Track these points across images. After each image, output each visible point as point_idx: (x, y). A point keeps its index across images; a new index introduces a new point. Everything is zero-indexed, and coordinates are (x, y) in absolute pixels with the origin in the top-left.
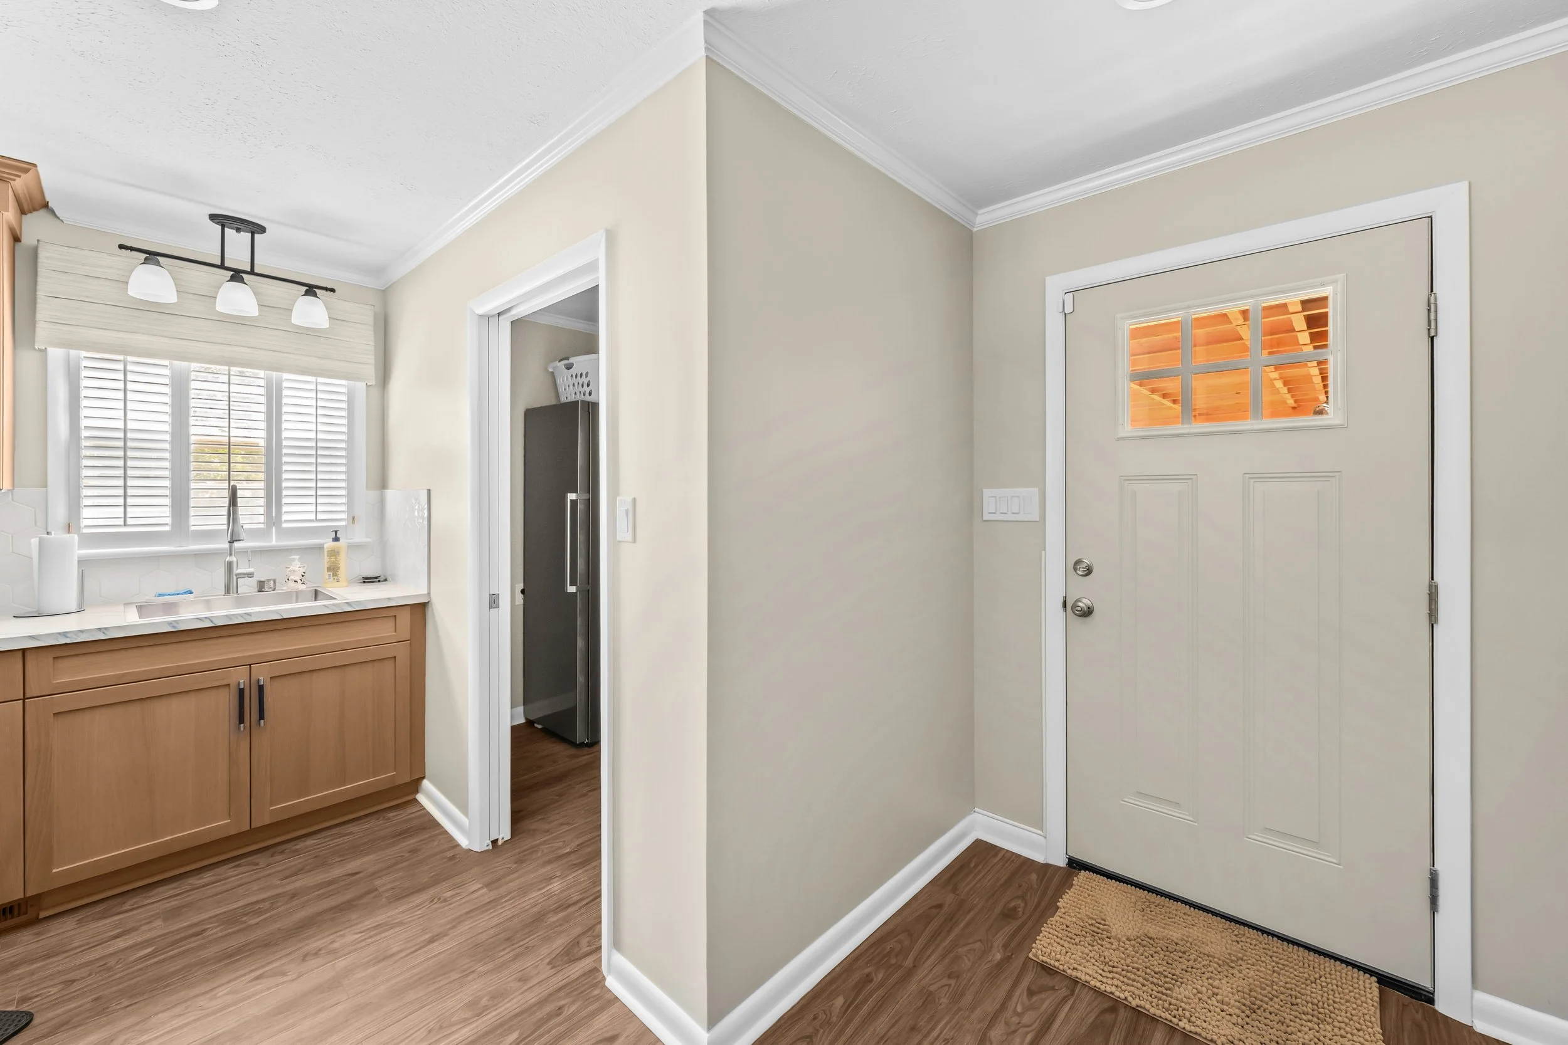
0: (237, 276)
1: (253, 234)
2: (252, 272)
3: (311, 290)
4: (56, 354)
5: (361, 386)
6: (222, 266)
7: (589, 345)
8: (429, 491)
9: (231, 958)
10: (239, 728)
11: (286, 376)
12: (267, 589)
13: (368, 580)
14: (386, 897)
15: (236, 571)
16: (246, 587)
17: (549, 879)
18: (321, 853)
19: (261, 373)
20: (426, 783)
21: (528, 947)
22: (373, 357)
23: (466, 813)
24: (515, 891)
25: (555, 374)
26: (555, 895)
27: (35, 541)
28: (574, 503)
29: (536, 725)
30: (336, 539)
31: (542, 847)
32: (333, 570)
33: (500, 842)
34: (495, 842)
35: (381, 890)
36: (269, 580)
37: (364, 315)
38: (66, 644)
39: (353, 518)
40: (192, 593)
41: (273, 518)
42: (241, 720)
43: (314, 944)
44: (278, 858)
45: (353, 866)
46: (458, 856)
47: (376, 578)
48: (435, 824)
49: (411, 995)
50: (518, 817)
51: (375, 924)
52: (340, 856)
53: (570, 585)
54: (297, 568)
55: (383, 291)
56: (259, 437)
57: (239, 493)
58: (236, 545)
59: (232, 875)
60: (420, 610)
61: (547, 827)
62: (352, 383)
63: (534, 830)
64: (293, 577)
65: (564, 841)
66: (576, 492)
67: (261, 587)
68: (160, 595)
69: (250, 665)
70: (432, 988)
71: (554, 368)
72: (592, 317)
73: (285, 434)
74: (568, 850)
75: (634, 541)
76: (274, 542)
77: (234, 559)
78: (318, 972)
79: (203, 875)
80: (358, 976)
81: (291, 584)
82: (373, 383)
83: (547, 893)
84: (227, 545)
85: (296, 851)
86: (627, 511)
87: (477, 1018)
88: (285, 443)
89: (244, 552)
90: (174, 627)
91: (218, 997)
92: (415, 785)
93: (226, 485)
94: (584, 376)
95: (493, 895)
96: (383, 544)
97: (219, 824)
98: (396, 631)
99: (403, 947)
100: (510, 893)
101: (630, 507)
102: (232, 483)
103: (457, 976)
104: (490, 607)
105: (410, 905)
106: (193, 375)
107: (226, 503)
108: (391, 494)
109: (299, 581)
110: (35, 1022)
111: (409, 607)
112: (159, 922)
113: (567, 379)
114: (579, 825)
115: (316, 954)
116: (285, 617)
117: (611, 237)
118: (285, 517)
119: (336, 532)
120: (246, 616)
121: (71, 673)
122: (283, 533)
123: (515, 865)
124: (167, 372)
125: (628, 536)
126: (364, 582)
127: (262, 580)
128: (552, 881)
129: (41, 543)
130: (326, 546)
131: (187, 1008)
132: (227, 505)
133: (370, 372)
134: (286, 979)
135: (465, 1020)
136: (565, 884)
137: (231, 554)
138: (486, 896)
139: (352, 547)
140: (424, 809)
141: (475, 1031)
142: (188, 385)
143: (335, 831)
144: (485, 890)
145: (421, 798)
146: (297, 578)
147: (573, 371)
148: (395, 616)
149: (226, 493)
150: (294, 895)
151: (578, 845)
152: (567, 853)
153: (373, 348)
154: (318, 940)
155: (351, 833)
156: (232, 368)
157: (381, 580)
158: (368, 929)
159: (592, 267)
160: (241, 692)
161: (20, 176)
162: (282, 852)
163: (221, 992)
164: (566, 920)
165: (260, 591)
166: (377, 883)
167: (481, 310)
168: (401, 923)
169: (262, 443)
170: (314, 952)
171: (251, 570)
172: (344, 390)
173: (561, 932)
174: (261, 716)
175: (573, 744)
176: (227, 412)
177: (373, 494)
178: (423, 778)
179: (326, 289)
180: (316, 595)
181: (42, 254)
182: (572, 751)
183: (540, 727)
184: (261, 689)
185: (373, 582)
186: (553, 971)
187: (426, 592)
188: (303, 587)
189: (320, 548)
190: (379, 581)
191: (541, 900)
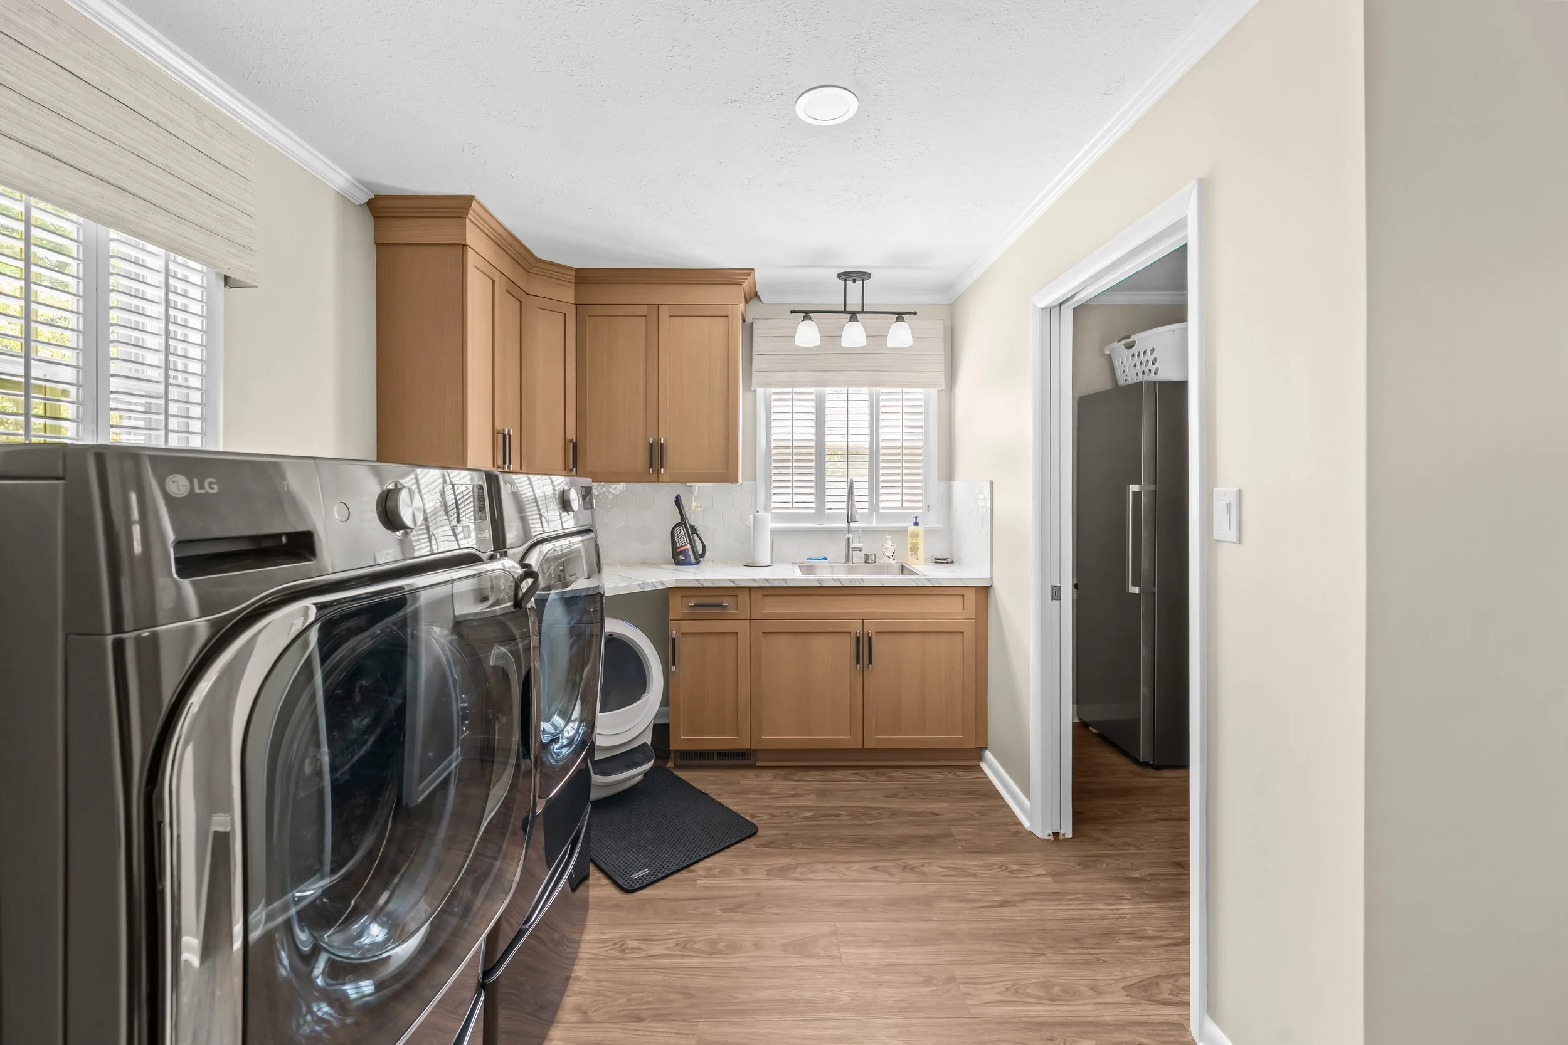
0: (853, 316)
1: (863, 281)
2: (863, 312)
3: (900, 316)
4: (760, 391)
5: (934, 391)
6: (845, 312)
7: (1177, 314)
8: (992, 482)
9: (859, 844)
10: (856, 667)
11: (882, 390)
12: (870, 562)
13: (940, 561)
14: (961, 846)
15: (853, 545)
16: (858, 557)
17: (1119, 898)
18: (910, 786)
19: (866, 390)
20: (988, 754)
21: (1098, 959)
22: (943, 365)
23: (1028, 796)
24: (1080, 893)
25: (1112, 356)
26: (1126, 918)
27: (752, 516)
28: (1137, 495)
29: (1090, 728)
30: (916, 524)
31: (1107, 860)
32: (914, 549)
33: (1061, 837)
34: (1056, 834)
35: (958, 837)
36: (872, 554)
37: (936, 329)
38: (768, 587)
39: (928, 506)
40: (827, 559)
41: (874, 506)
42: (858, 663)
43: (912, 861)
44: (880, 778)
45: (935, 806)
46: (1021, 834)
47: (945, 559)
48: (999, 796)
49: (988, 946)
50: (1079, 818)
51: (955, 866)
52: (923, 794)
53: (1133, 585)
54: (889, 546)
55: (951, 305)
56: (864, 441)
57: (855, 485)
58: (852, 525)
59: (853, 780)
60: (984, 591)
61: (1111, 841)
62: (927, 389)
63: (1098, 839)
64: (887, 554)
65: (1132, 864)
66: (1140, 483)
67: (867, 559)
68: (810, 559)
69: (863, 619)
70: (1006, 949)
71: (1110, 350)
72: (1179, 284)
73: (882, 437)
74: (1137, 876)
75: (1240, 541)
76: (874, 524)
77: (850, 536)
78: (912, 888)
79: (837, 772)
80: (945, 905)
81: (886, 558)
82: (943, 387)
83: (1115, 912)
84: (846, 525)
85: (891, 777)
86: (1229, 506)
87: (1050, 1003)
88: (882, 444)
89: (856, 530)
90: (820, 583)
91: (851, 870)
92: (978, 753)
93: (845, 479)
94: (1148, 352)
95: (1055, 887)
96: (949, 531)
97: (843, 738)
98: (963, 609)
99: (978, 897)
100: (1076, 893)
101: (1233, 500)
102: (850, 477)
103: (1029, 951)
104: (1052, 598)
105: (981, 862)
106: (828, 397)
107: (845, 492)
108: (958, 486)
109: (891, 557)
110: (759, 833)
111: (974, 588)
112: (813, 796)
113: (1127, 359)
114: (1149, 853)
115: (912, 869)
116: (885, 585)
117: (1205, 188)
118: (882, 504)
119: (916, 518)
120: (861, 582)
121: (772, 607)
122: (882, 517)
123: (1078, 867)
124: (812, 397)
125: (1232, 535)
126: (936, 562)
127: (867, 553)
128: (1121, 902)
129: (755, 518)
130: (909, 529)
131: (834, 868)
132: (846, 494)
133: (941, 377)
134: (891, 879)
135: (1039, 998)
136: (1136, 911)
137: (849, 532)
138: (1048, 883)
139: (928, 531)
140: (988, 778)
141: (1049, 1014)
142: (824, 404)
143: (919, 771)
144: (1049, 879)
145: (983, 765)
146: (890, 554)
147: (1135, 350)
148: (963, 595)
149: (845, 485)
150: (893, 813)
151: (1150, 875)
152: (1135, 878)
153: (943, 357)
154: (916, 859)
155: (929, 778)
156: (849, 388)
157: (949, 562)
158: (949, 868)
159: (1181, 224)
160: (858, 639)
161: (746, 279)
162: (883, 775)
163: (854, 866)
164: (1141, 951)
165: (866, 562)
166: (953, 830)
167: (1043, 304)
168: (974, 875)
169: (867, 445)
170: (910, 867)
171: (861, 545)
172: (921, 396)
173: (1136, 962)
174: (870, 663)
175: (1135, 760)
176: (846, 422)
177: (943, 485)
178: (986, 748)
179: (910, 313)
180: (903, 569)
181: (755, 327)
182: (1135, 768)
183: (1095, 731)
184: (870, 639)
185: (943, 563)
186: (1127, 1000)
187: (989, 577)
188: (894, 562)
189: (905, 530)
190: (947, 563)
191: (1110, 916)
